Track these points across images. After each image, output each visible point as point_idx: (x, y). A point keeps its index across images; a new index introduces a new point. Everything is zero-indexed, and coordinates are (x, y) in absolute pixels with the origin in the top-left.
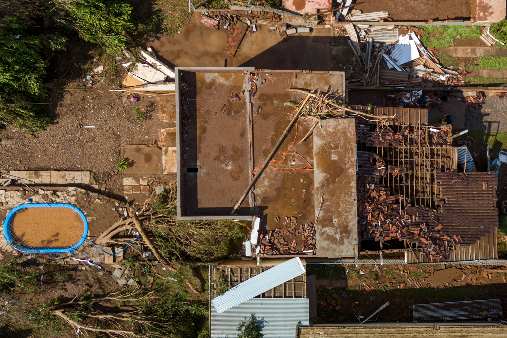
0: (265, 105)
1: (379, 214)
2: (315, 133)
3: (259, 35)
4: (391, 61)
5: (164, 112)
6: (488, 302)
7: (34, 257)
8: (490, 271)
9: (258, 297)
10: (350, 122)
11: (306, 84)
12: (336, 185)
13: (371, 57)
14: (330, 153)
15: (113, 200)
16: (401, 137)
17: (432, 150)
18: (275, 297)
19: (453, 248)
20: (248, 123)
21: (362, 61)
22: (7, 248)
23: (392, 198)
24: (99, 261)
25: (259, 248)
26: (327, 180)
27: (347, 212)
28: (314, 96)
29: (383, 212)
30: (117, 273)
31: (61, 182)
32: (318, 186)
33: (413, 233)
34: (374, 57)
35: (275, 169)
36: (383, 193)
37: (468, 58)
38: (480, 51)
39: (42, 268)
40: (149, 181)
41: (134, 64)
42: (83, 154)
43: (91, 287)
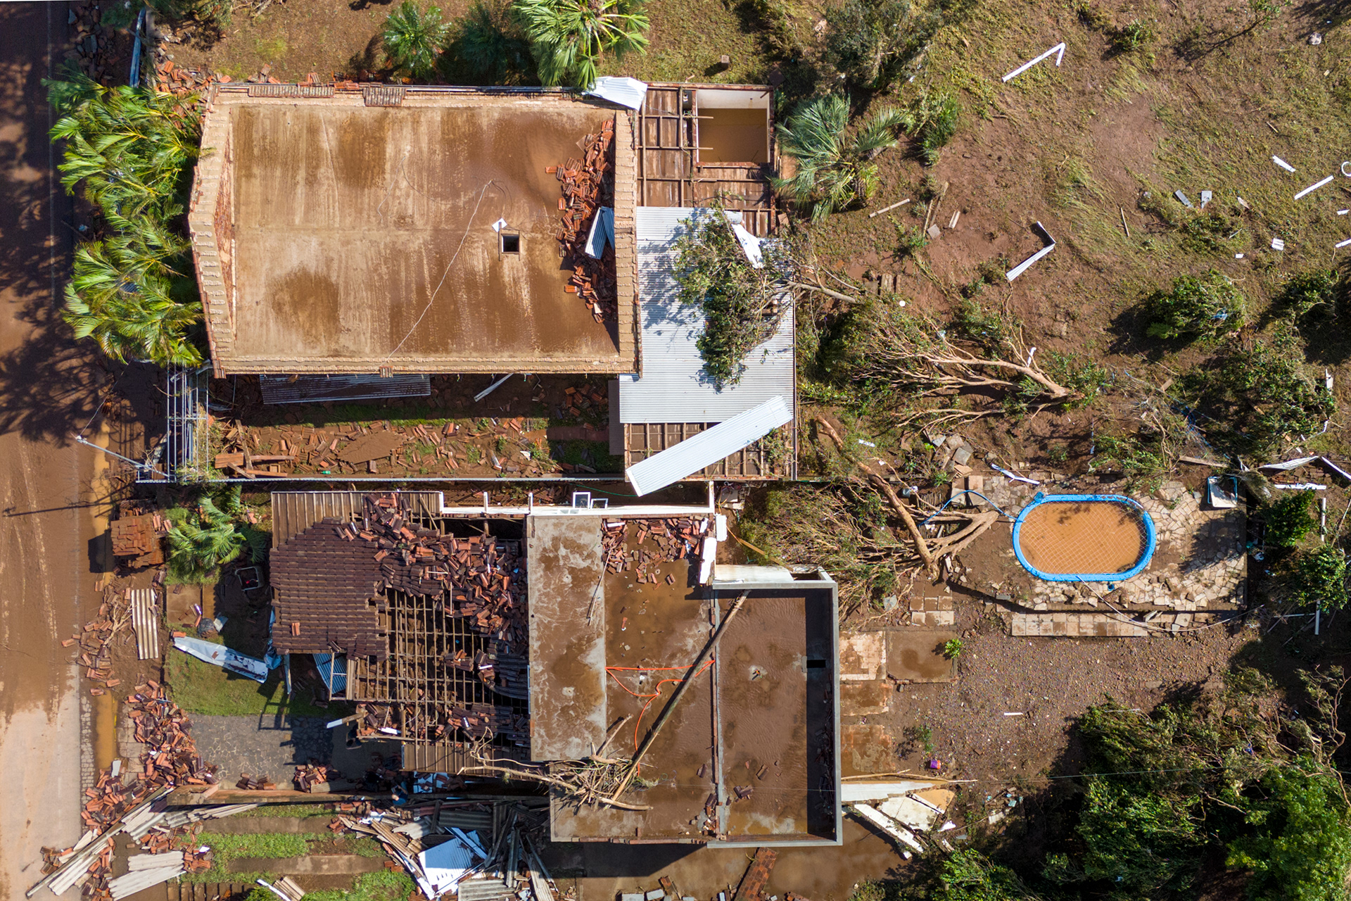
0: (691, 780)
1: (490, 586)
2: (603, 735)
3: (714, 886)
4: (472, 845)
5: (884, 743)
6: (287, 398)
7: (1106, 487)
8: (284, 457)
9: (710, 425)
10: (541, 755)
11: (620, 819)
12: (565, 643)
13: (508, 852)
14: (576, 698)
15: (971, 587)
16: (450, 721)
17: (393, 694)
18: (682, 424)
19: (354, 516)
20: (720, 748)
21: (526, 843)
22: (1151, 503)
23: (466, 612)
24: (994, 479)
25: (702, 531)
26: (582, 651)
27: (547, 595)
28: (605, 800)
29: (483, 589)
30: (965, 455)
31: (1061, 618)
32: (597, 641)
33: (429, 547)
34: (504, 851)
35: (675, 667)
36: (482, 622)
37: (327, 853)
38: (305, 866)
39: (1091, 469)
40: (909, 618)
41: (935, 829)
42: (1024, 665)
43: (1008, 432)
